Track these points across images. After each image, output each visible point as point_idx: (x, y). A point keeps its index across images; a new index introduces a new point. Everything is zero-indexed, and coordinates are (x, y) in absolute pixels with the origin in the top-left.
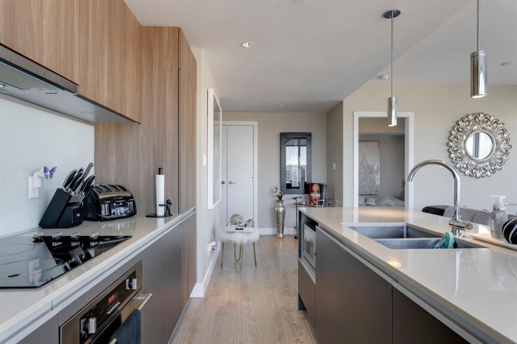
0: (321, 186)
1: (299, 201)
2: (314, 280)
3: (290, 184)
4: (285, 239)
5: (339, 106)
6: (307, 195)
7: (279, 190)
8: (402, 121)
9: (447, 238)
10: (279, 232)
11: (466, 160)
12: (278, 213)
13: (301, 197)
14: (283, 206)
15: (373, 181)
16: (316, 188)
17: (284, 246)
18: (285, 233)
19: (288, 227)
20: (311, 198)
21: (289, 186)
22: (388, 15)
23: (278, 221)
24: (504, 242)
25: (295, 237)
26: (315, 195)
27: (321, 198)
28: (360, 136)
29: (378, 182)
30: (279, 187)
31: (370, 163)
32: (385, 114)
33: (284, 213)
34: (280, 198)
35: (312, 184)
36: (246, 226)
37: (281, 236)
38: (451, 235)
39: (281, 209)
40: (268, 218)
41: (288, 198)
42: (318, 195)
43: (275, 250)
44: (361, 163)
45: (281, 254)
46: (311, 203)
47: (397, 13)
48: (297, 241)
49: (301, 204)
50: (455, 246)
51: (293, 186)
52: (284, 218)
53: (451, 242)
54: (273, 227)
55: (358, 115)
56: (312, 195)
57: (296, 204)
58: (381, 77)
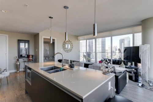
0: (32, 56)
1: (25, 60)
2: (31, 84)
3: (22, 55)
4: (20, 73)
5: (38, 34)
6: (28, 58)
7: (17, 58)
8: (54, 40)
9: (61, 69)
10: (17, 71)
11: (66, 49)
12: (17, 65)
13: (26, 59)
14: (19, 62)
15: (47, 53)
16: (31, 56)
17: (20, 75)
18: (20, 71)
19: (21, 68)
20: (29, 60)
21: (21, 56)
22: (50, 17)
23: (17, 67)
24: (70, 68)
25: (24, 72)
26: (31, 58)
27: (33, 59)
28: (44, 42)
29: (48, 53)
30: (17, 57)
31: (47, 49)
32: (49, 38)
33: (19, 65)
34: (18, 60)
35: (30, 55)
36: (3, 72)
37: (18, 72)
38: (62, 68)
39: (18, 63)
40: (13, 66)
41: (21, 60)
42: (32, 58)
43: (16, 77)
44: (44, 49)
45: (18, 78)
46: (29, 61)
47: (52, 18)
48: (25, 73)
49: (26, 61)
50: (63, 70)
51: (23, 56)
52: (19, 66)
53: (62, 69)
54: (15, 69)
55: (43, 37)
56: (30, 58)
57: (24, 61)
58: (49, 29)
